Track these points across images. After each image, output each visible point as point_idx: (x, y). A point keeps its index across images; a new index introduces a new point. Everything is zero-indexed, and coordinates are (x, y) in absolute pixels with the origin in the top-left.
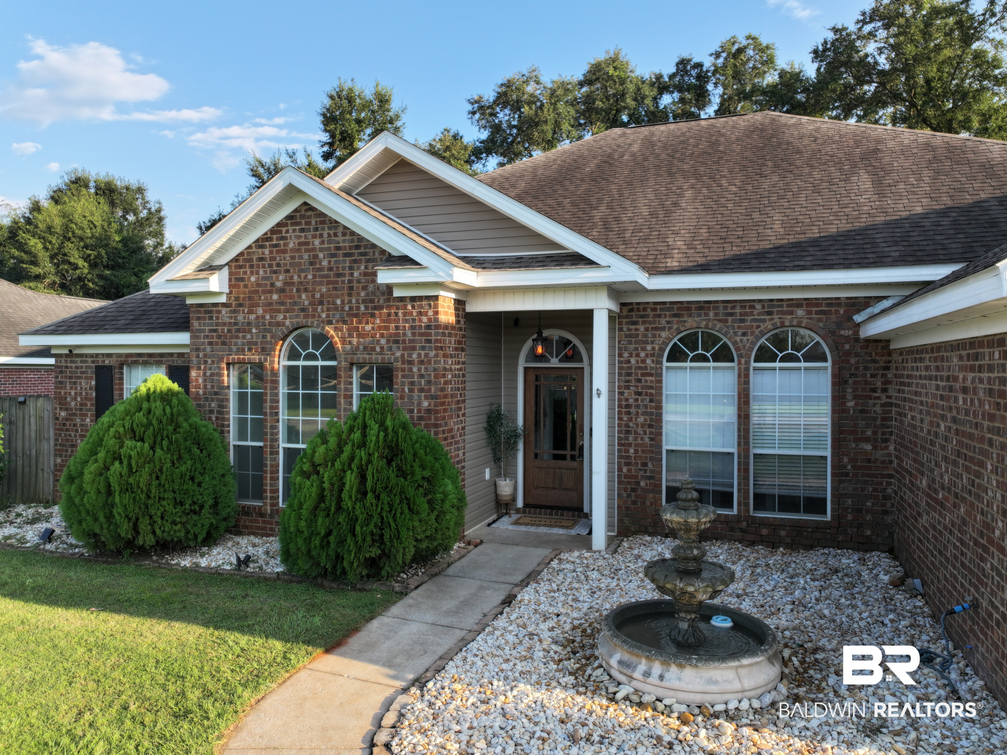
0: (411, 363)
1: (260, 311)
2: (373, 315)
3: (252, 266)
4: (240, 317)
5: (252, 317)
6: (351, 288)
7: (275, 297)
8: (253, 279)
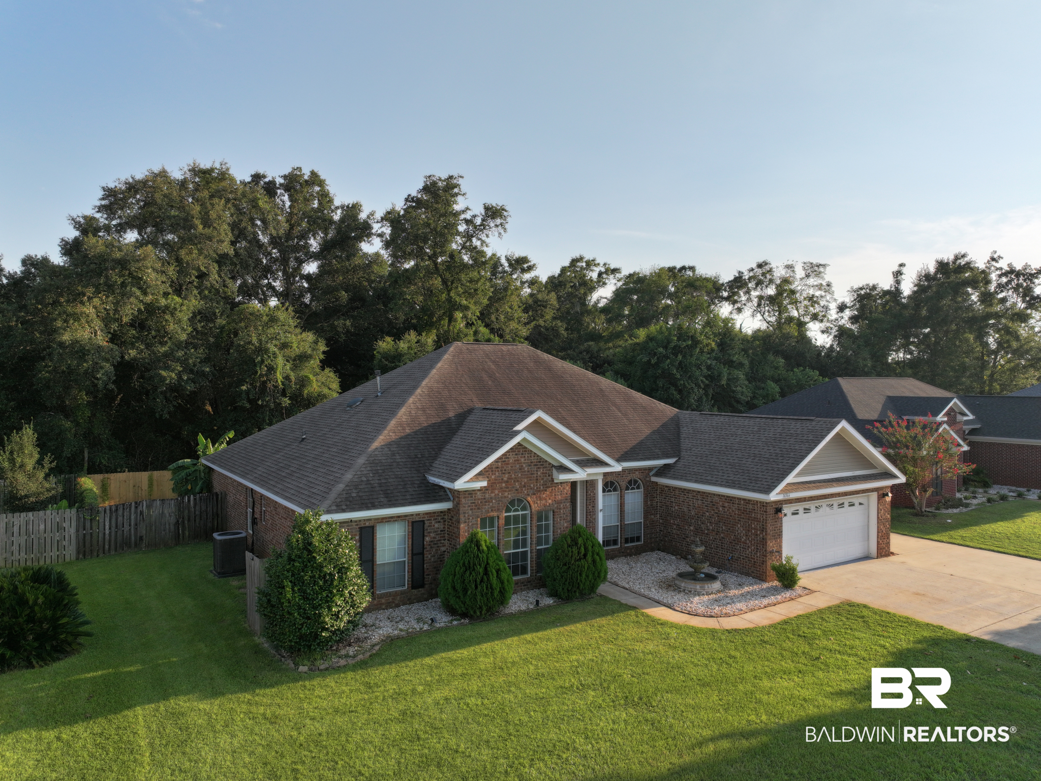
0: (560, 509)
1: (497, 492)
2: (546, 490)
3: (492, 471)
4: (487, 496)
5: (493, 495)
6: (537, 479)
7: (504, 485)
8: (493, 477)
